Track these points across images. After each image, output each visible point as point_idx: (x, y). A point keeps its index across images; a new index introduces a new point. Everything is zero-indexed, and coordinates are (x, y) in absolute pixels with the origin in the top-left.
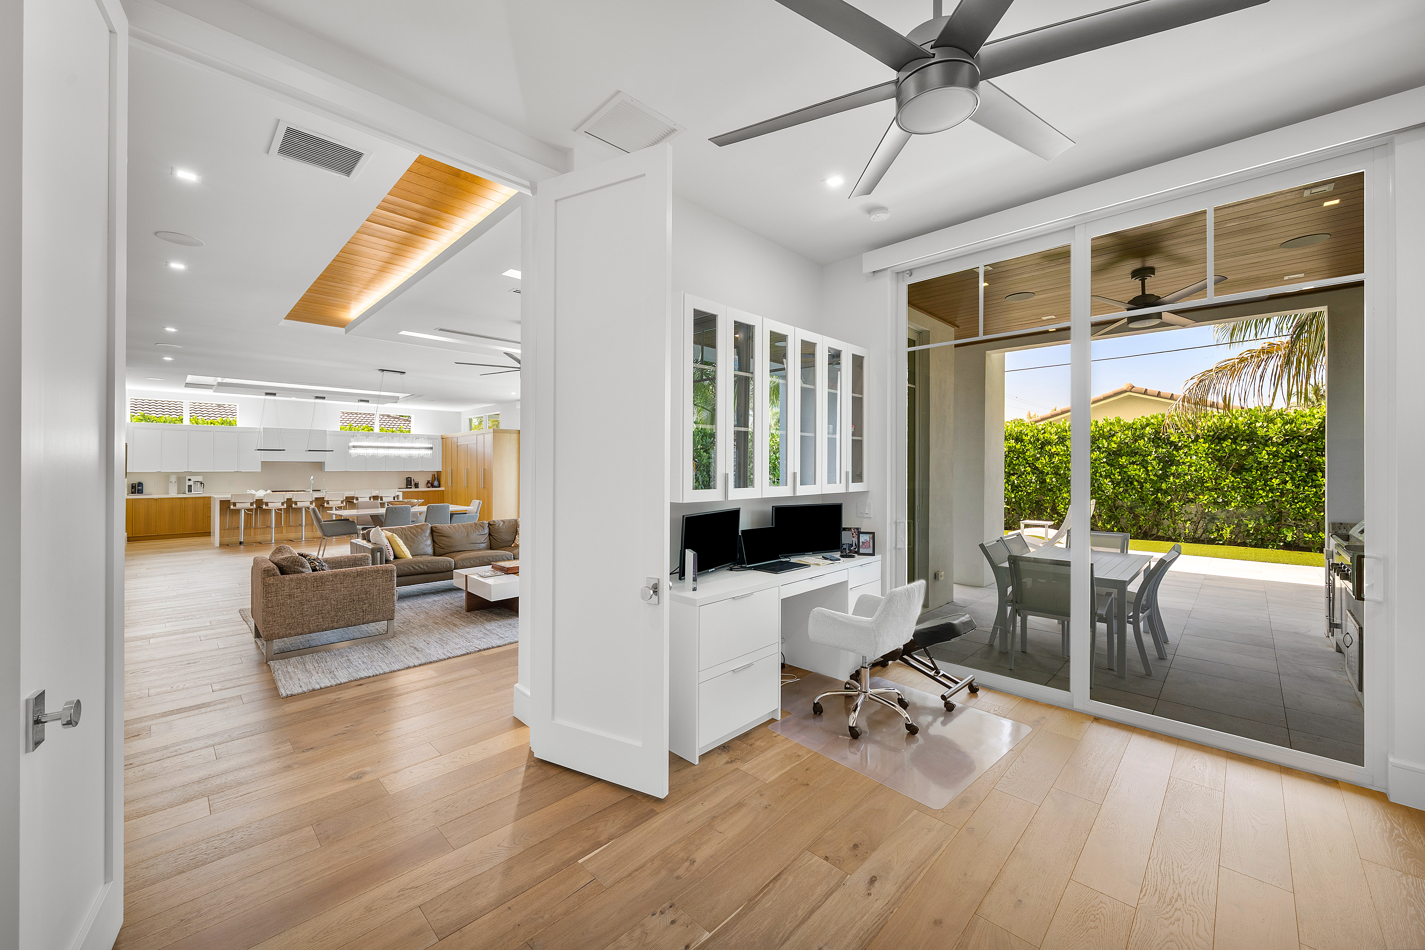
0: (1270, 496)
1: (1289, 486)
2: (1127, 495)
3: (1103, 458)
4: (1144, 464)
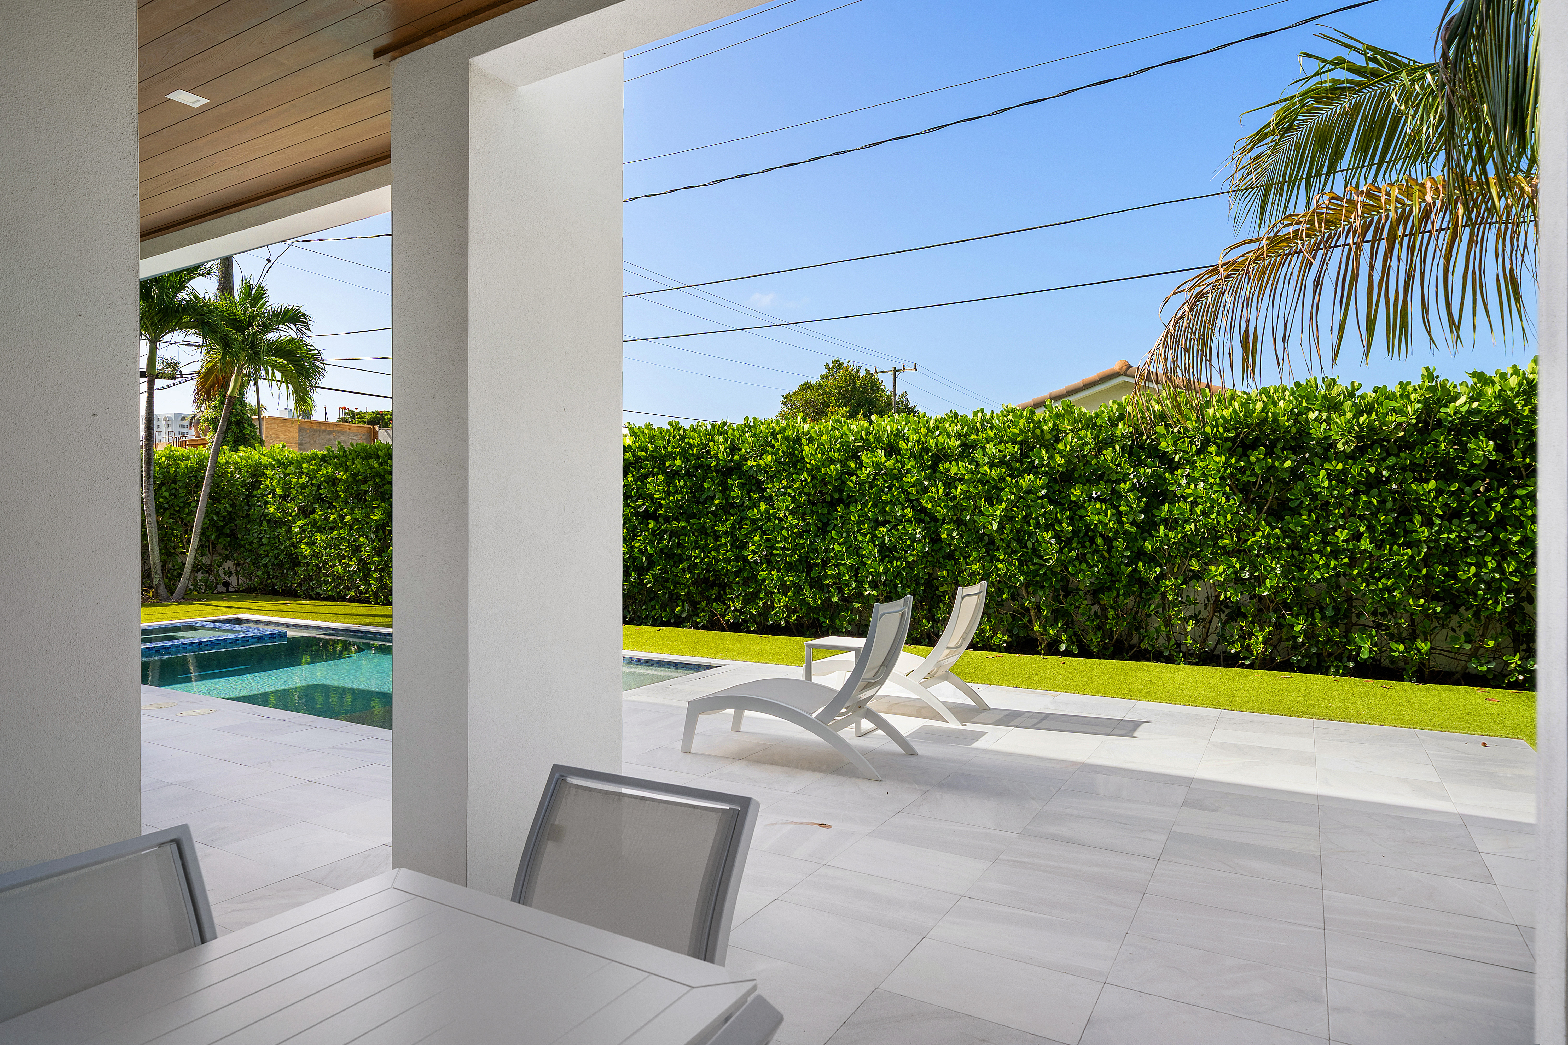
0: (1332, 565)
1: (1365, 544)
2: (1084, 566)
3: (1042, 488)
4: (1113, 499)
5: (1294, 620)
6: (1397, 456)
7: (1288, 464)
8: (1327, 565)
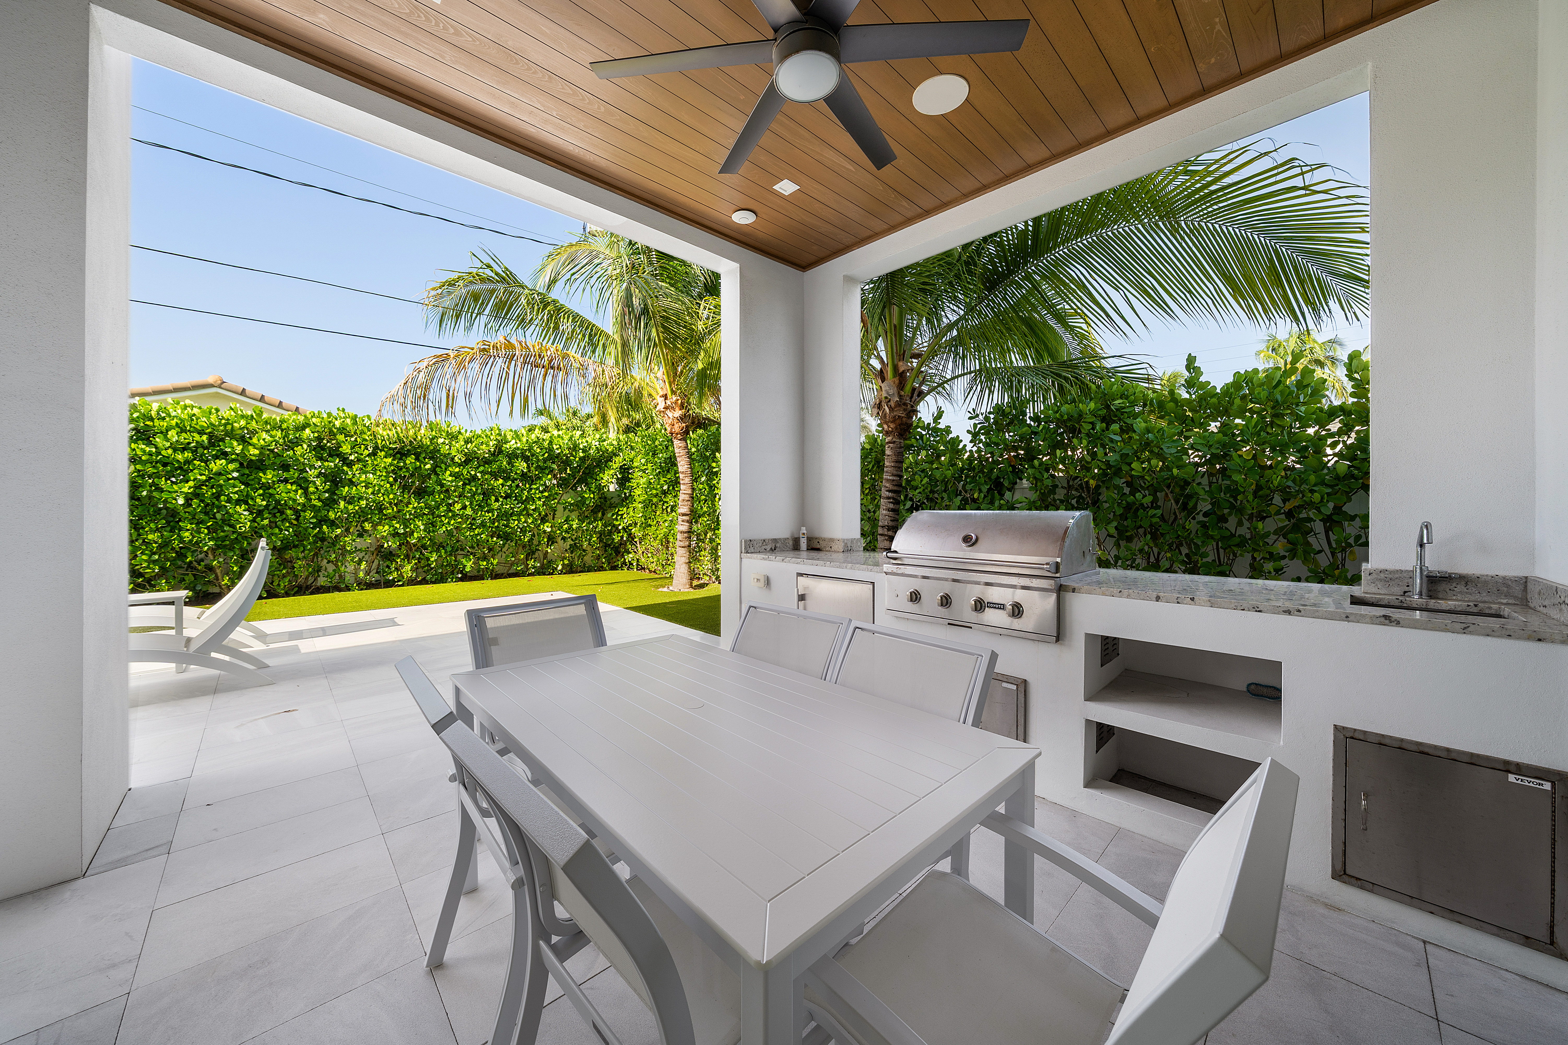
0: (452, 523)
5: (430, 555)
6: (484, 466)
7: (428, 466)
8: (449, 523)
